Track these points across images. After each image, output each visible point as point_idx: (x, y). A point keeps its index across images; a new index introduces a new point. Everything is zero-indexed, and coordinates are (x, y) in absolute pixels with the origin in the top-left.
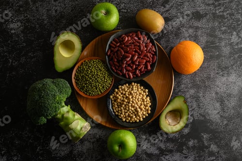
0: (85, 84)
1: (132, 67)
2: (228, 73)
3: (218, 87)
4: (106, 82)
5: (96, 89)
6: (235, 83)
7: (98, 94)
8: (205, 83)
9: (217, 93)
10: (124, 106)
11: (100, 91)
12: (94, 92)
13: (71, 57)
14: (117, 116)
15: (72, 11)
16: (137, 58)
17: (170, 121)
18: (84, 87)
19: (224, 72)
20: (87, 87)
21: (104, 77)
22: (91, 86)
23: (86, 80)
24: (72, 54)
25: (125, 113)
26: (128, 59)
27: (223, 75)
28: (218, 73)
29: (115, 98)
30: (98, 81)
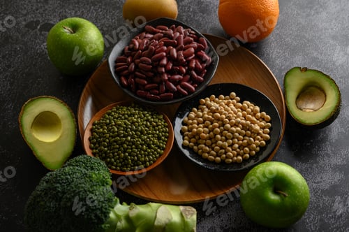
0: (124, 152)
1: (180, 73)
2: (321, 6)
3: (326, 29)
4: (158, 126)
5: (150, 148)
6: (343, 10)
7: (161, 155)
8: (304, 37)
9: (334, 38)
10: (219, 136)
11: (159, 147)
12: (148, 155)
13: (61, 137)
14: (223, 162)
15: (11, 85)
16: (177, 51)
17: (311, 106)
18: (126, 158)
19: (315, 8)
20: (130, 154)
21: (147, 120)
22: (137, 148)
23: (122, 144)
24: (61, 131)
25: (231, 145)
26: (165, 62)
27: (317, 13)
28: (308, 15)
29: (193, 140)
30: (142, 132)
